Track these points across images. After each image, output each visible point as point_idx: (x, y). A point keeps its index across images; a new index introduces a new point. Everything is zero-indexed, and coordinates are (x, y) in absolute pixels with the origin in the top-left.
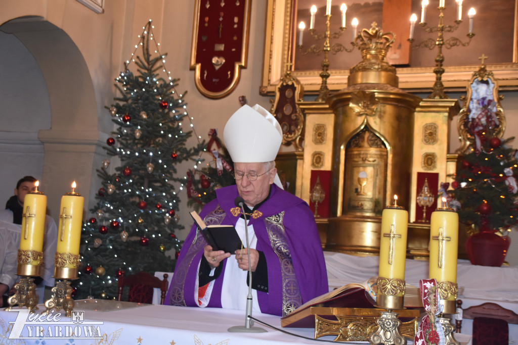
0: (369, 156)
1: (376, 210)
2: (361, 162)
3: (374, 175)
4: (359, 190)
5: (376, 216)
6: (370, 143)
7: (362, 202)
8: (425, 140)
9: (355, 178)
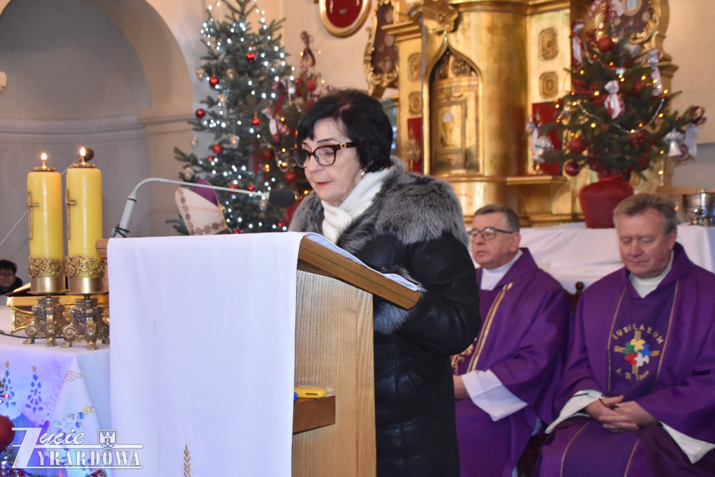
0: (453, 90)
1: (468, 165)
2: (445, 101)
3: (462, 117)
4: (445, 140)
5: (467, 173)
6: (456, 70)
7: (450, 157)
8: (543, 55)
9: (440, 124)
